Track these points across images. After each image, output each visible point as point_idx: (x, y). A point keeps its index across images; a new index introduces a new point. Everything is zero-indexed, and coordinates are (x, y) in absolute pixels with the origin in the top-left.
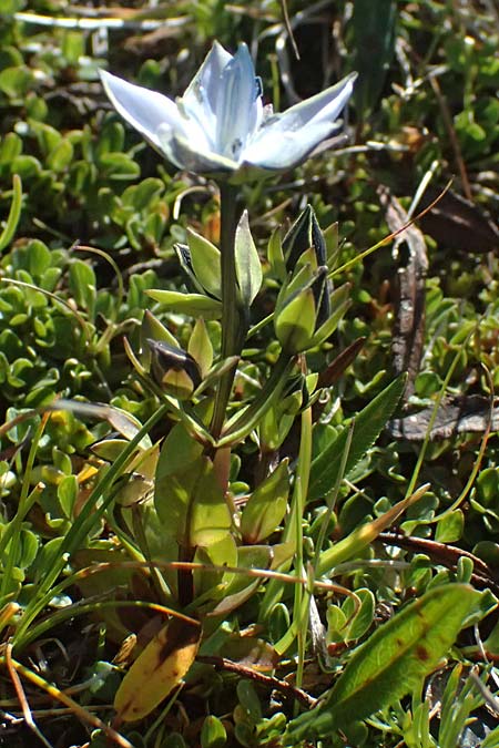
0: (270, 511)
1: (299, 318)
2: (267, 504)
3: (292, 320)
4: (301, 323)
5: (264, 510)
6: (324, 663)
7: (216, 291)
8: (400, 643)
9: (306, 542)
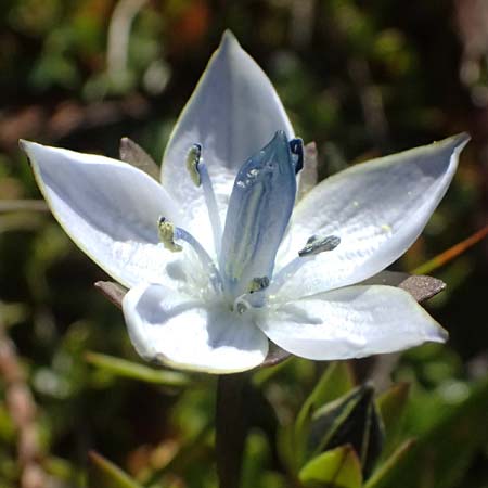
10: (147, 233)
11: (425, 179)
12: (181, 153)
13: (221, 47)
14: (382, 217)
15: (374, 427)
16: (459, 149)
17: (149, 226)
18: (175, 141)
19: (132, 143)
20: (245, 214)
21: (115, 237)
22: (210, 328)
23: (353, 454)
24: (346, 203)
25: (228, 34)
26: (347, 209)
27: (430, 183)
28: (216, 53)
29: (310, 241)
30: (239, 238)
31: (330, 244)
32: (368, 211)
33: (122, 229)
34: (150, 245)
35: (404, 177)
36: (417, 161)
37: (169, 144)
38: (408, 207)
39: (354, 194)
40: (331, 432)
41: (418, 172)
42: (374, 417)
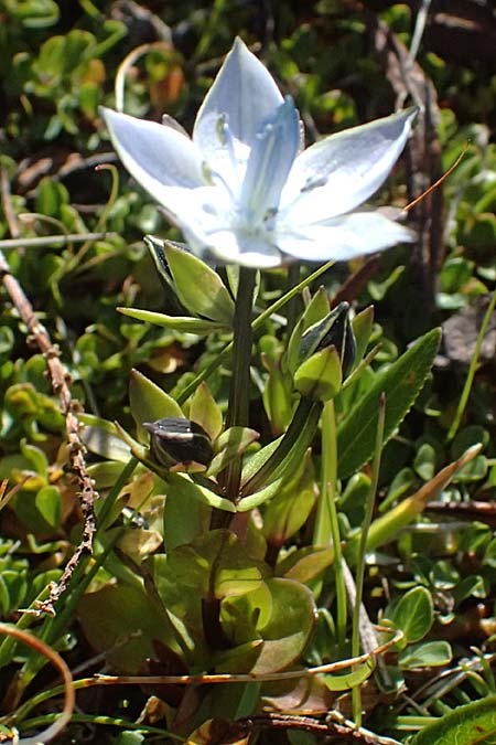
0: (295, 507)
1: (321, 375)
2: (291, 500)
3: (315, 376)
4: (325, 378)
5: (288, 508)
6: (382, 682)
7: (207, 311)
8: (480, 730)
9: (340, 523)
10: (185, 182)
11: (386, 142)
12: (210, 122)
13: (234, 48)
14: (355, 170)
15: (349, 338)
16: (411, 118)
17: (186, 177)
18: (201, 118)
19: (171, 119)
20: (262, 159)
21: (164, 183)
22: (239, 243)
23: (335, 353)
24: (328, 162)
25: (238, 38)
26: (330, 166)
27: (390, 145)
28: (230, 53)
29: (308, 180)
30: (257, 178)
31: (321, 183)
32: (343, 168)
33: (167, 179)
34: (187, 189)
35: (370, 141)
36: (379, 129)
37: (197, 119)
38: (375, 162)
39: (333, 155)
40: (317, 342)
41: (380, 137)
42: (348, 330)
